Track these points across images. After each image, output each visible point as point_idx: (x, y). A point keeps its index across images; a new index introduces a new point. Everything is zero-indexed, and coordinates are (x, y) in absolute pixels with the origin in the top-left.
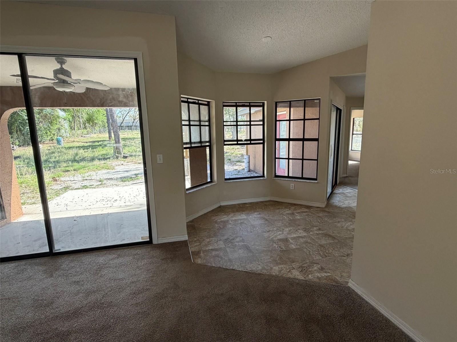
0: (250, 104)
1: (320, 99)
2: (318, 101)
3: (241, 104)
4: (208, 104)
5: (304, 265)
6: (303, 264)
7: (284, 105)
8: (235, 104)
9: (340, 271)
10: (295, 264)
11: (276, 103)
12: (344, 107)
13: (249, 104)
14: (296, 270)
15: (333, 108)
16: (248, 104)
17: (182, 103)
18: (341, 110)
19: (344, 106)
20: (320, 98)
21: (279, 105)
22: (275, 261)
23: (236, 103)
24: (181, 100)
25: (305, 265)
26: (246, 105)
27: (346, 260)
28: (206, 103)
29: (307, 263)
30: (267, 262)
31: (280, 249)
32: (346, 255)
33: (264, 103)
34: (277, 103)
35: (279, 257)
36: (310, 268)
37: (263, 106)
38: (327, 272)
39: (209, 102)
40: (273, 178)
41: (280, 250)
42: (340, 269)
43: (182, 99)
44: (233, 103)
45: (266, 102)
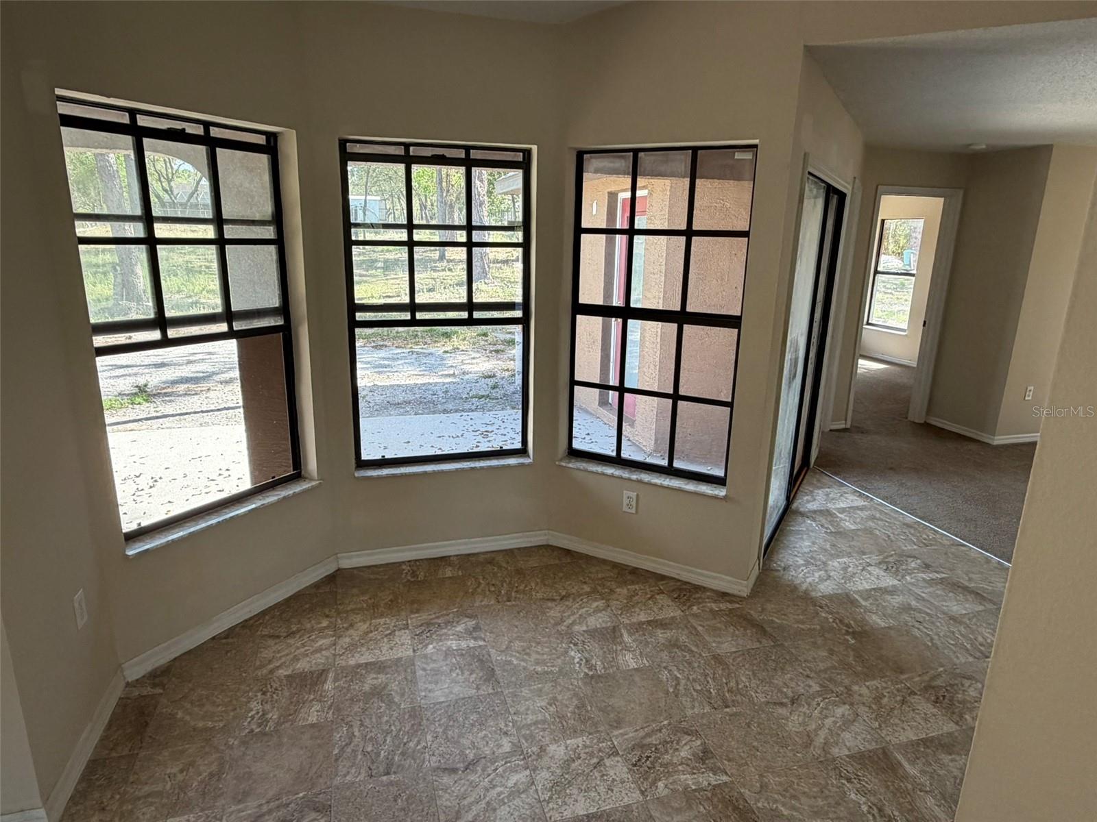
0: (468, 154)
1: (756, 146)
2: (748, 156)
3: (428, 152)
4: (271, 147)
5: (648, 740)
6: (648, 735)
7: (612, 165)
8: (400, 151)
9: (763, 764)
10: (622, 735)
11: (580, 156)
12: (854, 182)
13: (463, 156)
14: (619, 759)
15: (811, 190)
16: (461, 154)
17: (62, 128)
18: (842, 196)
19: (857, 181)
20: (756, 142)
21: (592, 163)
22: (562, 717)
23: (407, 146)
24: (60, 111)
25: (653, 740)
26: (448, 156)
27: (787, 719)
28: (261, 140)
29: (660, 730)
30: (536, 723)
31: (586, 671)
32: (787, 698)
33: (527, 153)
34: (585, 156)
35: (575, 702)
36: (667, 752)
37: (525, 166)
38: (719, 768)
39: (272, 137)
40: (561, 460)
41: (586, 674)
42: (762, 759)
43: (64, 109)
44: (393, 147)
45: (534, 148)
